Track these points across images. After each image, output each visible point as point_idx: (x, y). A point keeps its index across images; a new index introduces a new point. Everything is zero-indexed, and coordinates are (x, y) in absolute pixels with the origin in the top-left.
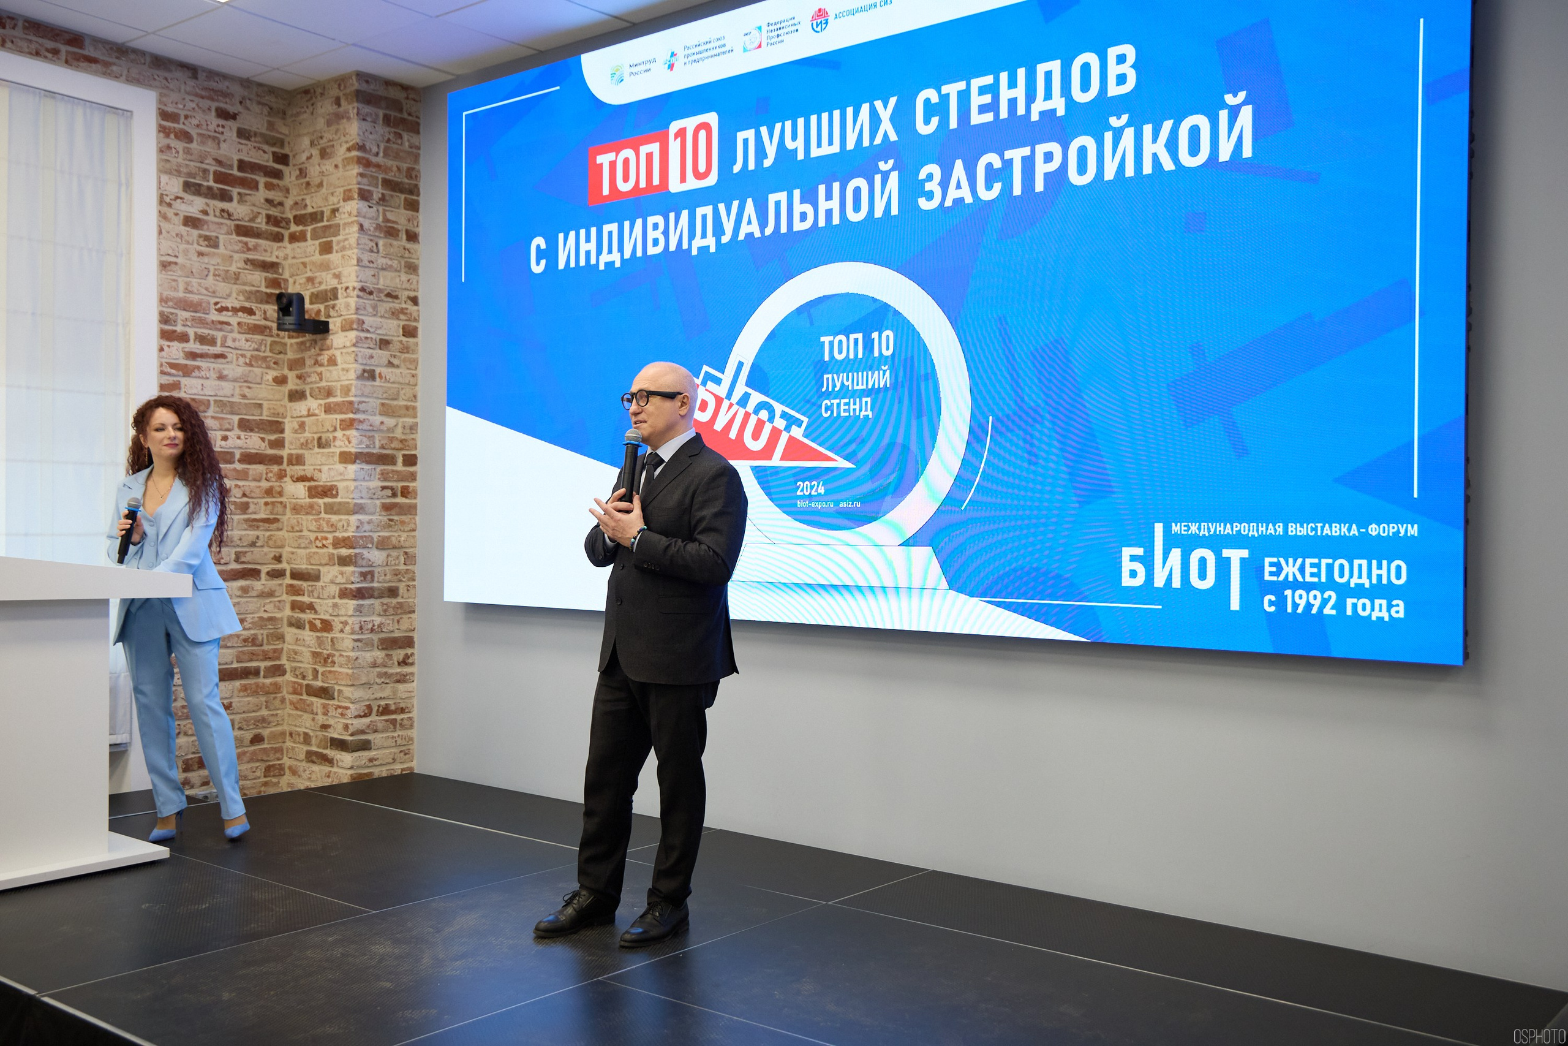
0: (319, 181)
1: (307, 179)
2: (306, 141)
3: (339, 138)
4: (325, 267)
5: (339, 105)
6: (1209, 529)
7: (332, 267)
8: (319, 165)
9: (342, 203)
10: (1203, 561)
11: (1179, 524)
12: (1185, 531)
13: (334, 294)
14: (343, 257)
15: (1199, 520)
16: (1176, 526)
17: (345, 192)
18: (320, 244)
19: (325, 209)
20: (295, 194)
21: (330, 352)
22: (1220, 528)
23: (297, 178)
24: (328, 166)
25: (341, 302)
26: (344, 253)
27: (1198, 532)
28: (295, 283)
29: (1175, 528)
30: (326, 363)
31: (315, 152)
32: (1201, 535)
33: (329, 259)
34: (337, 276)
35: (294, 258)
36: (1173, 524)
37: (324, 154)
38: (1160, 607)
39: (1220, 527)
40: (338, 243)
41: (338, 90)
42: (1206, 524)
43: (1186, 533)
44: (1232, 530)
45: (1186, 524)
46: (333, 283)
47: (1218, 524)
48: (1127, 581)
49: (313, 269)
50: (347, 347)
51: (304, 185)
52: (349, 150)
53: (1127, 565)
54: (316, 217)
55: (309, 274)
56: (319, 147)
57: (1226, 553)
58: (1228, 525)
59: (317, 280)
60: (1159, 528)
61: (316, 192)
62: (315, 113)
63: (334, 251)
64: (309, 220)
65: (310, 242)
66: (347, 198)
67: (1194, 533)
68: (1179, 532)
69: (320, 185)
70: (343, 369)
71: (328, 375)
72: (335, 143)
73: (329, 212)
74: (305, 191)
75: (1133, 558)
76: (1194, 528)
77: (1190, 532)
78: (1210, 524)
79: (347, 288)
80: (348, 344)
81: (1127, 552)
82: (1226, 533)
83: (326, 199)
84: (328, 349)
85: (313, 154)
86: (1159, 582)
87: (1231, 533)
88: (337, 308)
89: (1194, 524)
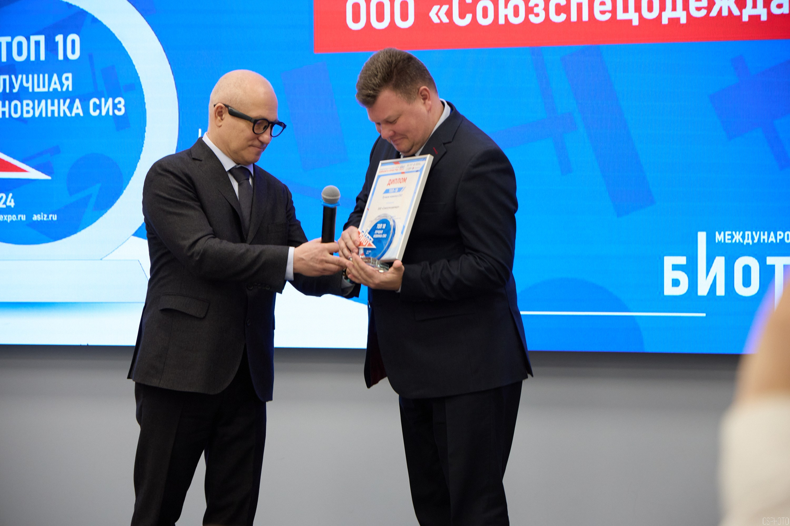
6: (753, 238)
10: (747, 270)
11: (722, 233)
12: (728, 239)
15: (742, 228)
16: (720, 234)
22: (764, 237)
27: (741, 241)
29: (719, 237)
32: (745, 244)
36: (717, 233)
38: (704, 315)
39: (764, 235)
42: (750, 233)
43: (730, 241)
44: (776, 238)
45: (730, 233)
47: (762, 233)
48: (669, 290)
53: (669, 275)
57: (770, 261)
58: (772, 234)
60: (702, 237)
67: (737, 241)
68: (723, 241)
75: (675, 267)
76: (738, 237)
77: (734, 241)
78: (754, 233)
81: (669, 261)
82: (769, 241)
86: (703, 290)
87: (775, 241)
89: (738, 233)
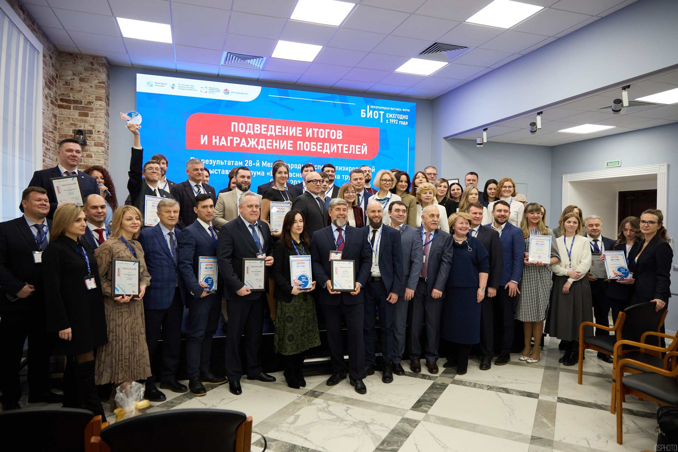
0: (80, 89)
1: (70, 87)
2: (70, 73)
3: (93, 77)
4: (85, 122)
5: (93, 65)
7: (88, 122)
8: (80, 84)
9: (94, 100)
13: (91, 132)
14: (95, 119)
17: (96, 97)
18: (79, 113)
19: (83, 101)
20: (62, 90)
21: (87, 153)
23: (63, 85)
24: (85, 85)
25: (95, 135)
26: (96, 119)
28: (62, 124)
30: (85, 156)
31: (77, 78)
33: (87, 119)
34: (93, 126)
35: (62, 114)
37: (82, 80)
40: (93, 114)
41: (92, 60)
46: (91, 128)
49: (75, 121)
50: (99, 152)
51: (69, 89)
52: (100, 83)
54: (76, 102)
55: (73, 122)
56: (79, 77)
59: (79, 125)
61: (77, 93)
62: (76, 63)
63: (89, 116)
64: (73, 102)
65: (72, 110)
66: (98, 99)
69: (81, 91)
70: (97, 160)
71: (87, 161)
72: (90, 78)
73: (86, 102)
74: (70, 91)
79: (98, 132)
80: (100, 151)
83: (85, 97)
84: (86, 151)
85: (75, 78)
88: (93, 137)
